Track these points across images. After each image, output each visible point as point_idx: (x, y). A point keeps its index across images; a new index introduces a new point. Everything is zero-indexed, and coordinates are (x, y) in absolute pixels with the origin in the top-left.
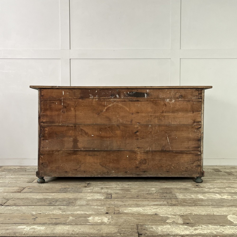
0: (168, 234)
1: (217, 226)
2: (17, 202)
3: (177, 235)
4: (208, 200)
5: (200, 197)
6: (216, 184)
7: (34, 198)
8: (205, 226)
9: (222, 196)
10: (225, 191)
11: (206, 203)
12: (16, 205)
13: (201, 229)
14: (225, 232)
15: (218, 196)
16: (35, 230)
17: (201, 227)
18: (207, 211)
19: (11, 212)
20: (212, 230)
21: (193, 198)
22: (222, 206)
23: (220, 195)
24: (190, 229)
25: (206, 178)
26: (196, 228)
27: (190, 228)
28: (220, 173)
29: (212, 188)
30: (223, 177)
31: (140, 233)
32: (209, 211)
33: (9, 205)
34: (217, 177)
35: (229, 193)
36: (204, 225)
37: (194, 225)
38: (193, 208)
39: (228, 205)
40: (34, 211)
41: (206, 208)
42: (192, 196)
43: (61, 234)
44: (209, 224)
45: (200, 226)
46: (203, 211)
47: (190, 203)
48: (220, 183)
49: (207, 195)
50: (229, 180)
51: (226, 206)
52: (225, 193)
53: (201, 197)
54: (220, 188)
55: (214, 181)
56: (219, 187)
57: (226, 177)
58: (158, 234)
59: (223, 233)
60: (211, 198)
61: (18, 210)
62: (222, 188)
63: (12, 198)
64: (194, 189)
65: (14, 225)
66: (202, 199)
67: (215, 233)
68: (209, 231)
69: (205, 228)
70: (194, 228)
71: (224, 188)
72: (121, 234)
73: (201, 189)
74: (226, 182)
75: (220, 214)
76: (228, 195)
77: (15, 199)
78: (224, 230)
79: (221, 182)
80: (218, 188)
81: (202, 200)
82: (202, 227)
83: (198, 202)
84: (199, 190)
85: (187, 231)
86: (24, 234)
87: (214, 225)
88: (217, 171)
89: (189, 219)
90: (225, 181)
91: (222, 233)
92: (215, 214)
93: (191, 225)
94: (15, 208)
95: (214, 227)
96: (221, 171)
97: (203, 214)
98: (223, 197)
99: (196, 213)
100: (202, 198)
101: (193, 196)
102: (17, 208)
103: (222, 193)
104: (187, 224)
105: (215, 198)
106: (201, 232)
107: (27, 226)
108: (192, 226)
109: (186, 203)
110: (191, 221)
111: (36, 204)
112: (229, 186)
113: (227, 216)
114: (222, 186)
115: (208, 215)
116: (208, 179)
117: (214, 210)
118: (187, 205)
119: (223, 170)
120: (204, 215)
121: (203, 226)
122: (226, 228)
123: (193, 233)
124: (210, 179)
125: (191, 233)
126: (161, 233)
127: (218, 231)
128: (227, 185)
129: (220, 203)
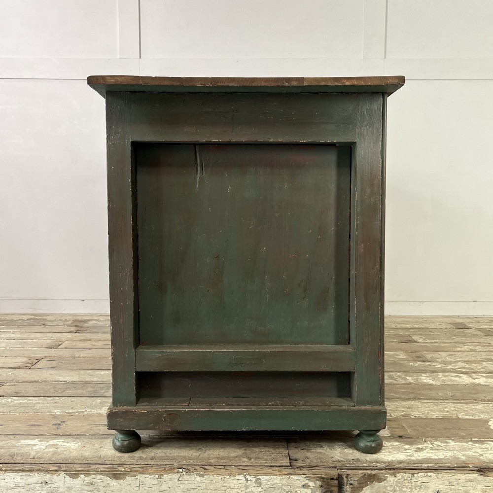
0: (358, 459)
1: (467, 442)
2: (21, 388)
3: (378, 460)
4: (443, 387)
5: (425, 381)
6: (459, 353)
7: (60, 380)
8: (440, 444)
9: (474, 379)
10: (479, 368)
11: (440, 394)
12: (19, 395)
13: (431, 449)
14: (484, 456)
15: (465, 380)
16: (58, 450)
17: (431, 446)
18: (441, 411)
19: (6, 410)
20: (455, 452)
21: (410, 384)
22: (475, 400)
23: (470, 376)
24: (406, 450)
25: (438, 341)
26: (419, 446)
27: (407, 447)
28: (467, 331)
29: (450, 362)
30: (474, 340)
31: (293, 458)
32: (447, 411)
33: (4, 394)
34: (459, 339)
35: (489, 373)
36: (436, 440)
37: (415, 441)
38: (412, 404)
39: (488, 398)
40: (56, 407)
41: (441, 404)
42: (408, 378)
43: (116, 459)
44: (449, 438)
45: (429, 442)
46: (434, 411)
47: (403, 393)
48: (468, 351)
49: (440, 375)
50: (488, 346)
51: (485, 400)
52: (480, 372)
53: (428, 381)
54: (469, 361)
55: (456, 347)
56: (466, 360)
57: (482, 340)
58: (334, 459)
59: (481, 457)
60: (450, 383)
61: (21, 406)
62: (474, 362)
63: (10, 379)
64: (411, 364)
65: (12, 437)
66: (430, 384)
67: (464, 458)
68: (449, 454)
69: (441, 448)
70: (414, 447)
71: (479, 362)
72: (250, 459)
73: (427, 364)
74: (481, 350)
75: (471, 418)
76: (487, 377)
77: (18, 381)
78: (483, 451)
79: (471, 350)
80: (464, 362)
81: (430, 387)
82: (432, 444)
83: (422, 392)
84: (424, 367)
85: (400, 453)
86: (34, 458)
87: (460, 441)
88: (460, 327)
89: (403, 428)
90: (479, 348)
91: (478, 459)
92: (460, 417)
93: (409, 440)
94: (17, 401)
95: (461, 444)
96: (469, 328)
97: (434, 417)
98: (477, 381)
99: (417, 414)
100: (431, 382)
101: (410, 379)
102: (21, 401)
103: (474, 373)
104: (398, 439)
105: (459, 382)
106: (431, 455)
107: (40, 441)
108: (411, 444)
109: (396, 393)
110: (409, 431)
111: (64, 394)
112: (488, 357)
113: (487, 421)
114: (473, 359)
115: (444, 419)
116: (441, 342)
117: (458, 408)
118: (397, 398)
119: (473, 326)
120: (437, 419)
121: (435, 443)
122: (488, 448)
123: (413, 458)
124: (446, 344)
125: (409, 458)
126: (341, 457)
127: (470, 453)
128: (484, 355)
129: (471, 395)
